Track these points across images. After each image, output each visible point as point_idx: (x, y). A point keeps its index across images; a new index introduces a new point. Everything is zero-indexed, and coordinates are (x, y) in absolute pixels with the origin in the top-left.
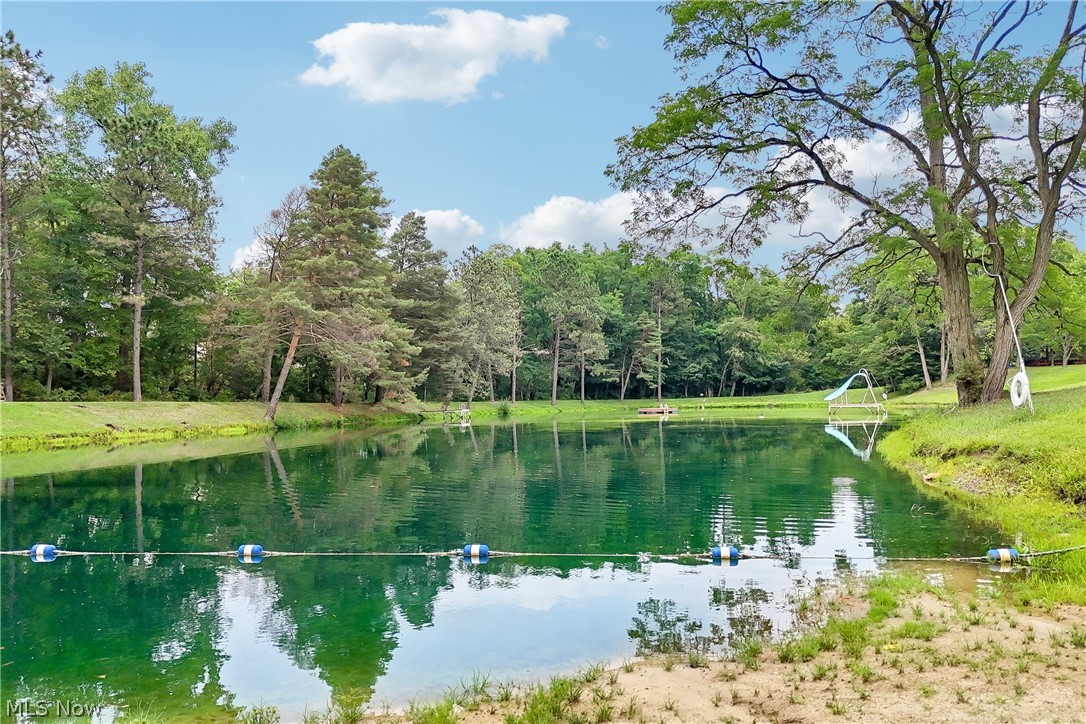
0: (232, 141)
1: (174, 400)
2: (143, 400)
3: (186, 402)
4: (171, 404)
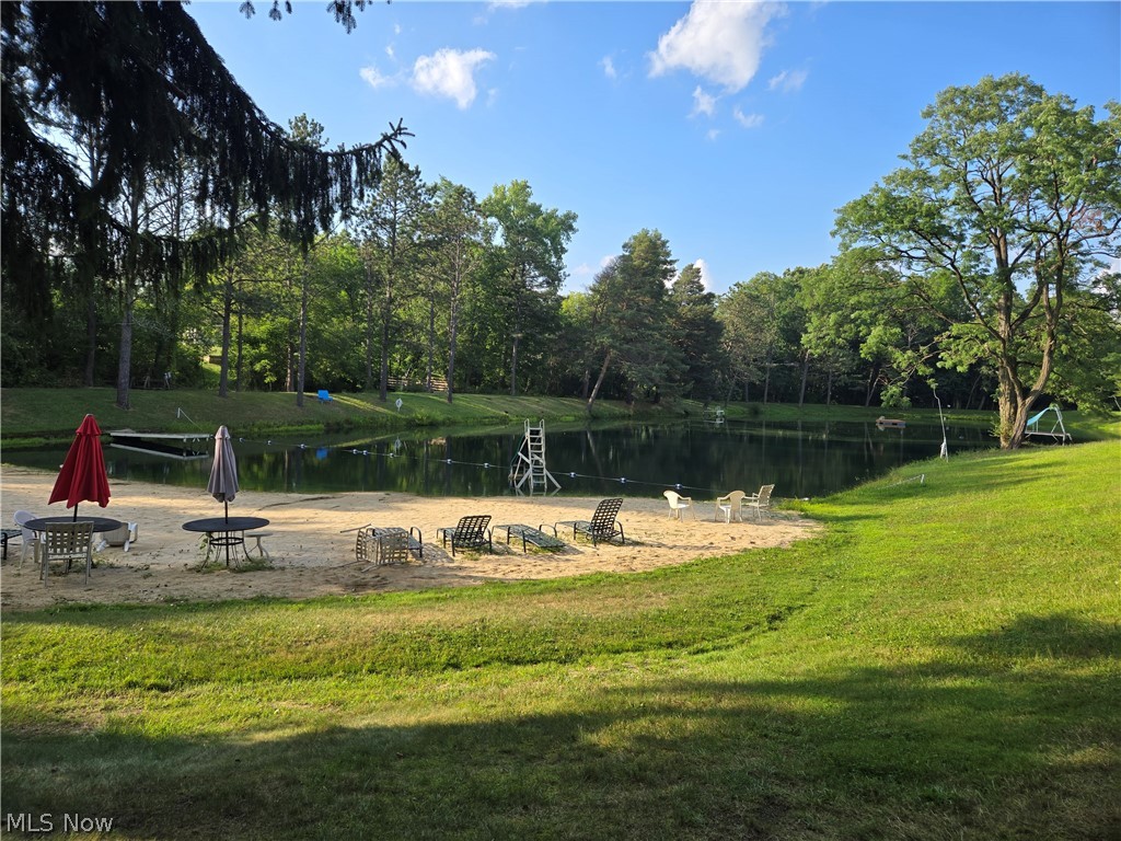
0: (575, 225)
1: (532, 395)
2: (516, 395)
3: (538, 396)
4: (532, 398)
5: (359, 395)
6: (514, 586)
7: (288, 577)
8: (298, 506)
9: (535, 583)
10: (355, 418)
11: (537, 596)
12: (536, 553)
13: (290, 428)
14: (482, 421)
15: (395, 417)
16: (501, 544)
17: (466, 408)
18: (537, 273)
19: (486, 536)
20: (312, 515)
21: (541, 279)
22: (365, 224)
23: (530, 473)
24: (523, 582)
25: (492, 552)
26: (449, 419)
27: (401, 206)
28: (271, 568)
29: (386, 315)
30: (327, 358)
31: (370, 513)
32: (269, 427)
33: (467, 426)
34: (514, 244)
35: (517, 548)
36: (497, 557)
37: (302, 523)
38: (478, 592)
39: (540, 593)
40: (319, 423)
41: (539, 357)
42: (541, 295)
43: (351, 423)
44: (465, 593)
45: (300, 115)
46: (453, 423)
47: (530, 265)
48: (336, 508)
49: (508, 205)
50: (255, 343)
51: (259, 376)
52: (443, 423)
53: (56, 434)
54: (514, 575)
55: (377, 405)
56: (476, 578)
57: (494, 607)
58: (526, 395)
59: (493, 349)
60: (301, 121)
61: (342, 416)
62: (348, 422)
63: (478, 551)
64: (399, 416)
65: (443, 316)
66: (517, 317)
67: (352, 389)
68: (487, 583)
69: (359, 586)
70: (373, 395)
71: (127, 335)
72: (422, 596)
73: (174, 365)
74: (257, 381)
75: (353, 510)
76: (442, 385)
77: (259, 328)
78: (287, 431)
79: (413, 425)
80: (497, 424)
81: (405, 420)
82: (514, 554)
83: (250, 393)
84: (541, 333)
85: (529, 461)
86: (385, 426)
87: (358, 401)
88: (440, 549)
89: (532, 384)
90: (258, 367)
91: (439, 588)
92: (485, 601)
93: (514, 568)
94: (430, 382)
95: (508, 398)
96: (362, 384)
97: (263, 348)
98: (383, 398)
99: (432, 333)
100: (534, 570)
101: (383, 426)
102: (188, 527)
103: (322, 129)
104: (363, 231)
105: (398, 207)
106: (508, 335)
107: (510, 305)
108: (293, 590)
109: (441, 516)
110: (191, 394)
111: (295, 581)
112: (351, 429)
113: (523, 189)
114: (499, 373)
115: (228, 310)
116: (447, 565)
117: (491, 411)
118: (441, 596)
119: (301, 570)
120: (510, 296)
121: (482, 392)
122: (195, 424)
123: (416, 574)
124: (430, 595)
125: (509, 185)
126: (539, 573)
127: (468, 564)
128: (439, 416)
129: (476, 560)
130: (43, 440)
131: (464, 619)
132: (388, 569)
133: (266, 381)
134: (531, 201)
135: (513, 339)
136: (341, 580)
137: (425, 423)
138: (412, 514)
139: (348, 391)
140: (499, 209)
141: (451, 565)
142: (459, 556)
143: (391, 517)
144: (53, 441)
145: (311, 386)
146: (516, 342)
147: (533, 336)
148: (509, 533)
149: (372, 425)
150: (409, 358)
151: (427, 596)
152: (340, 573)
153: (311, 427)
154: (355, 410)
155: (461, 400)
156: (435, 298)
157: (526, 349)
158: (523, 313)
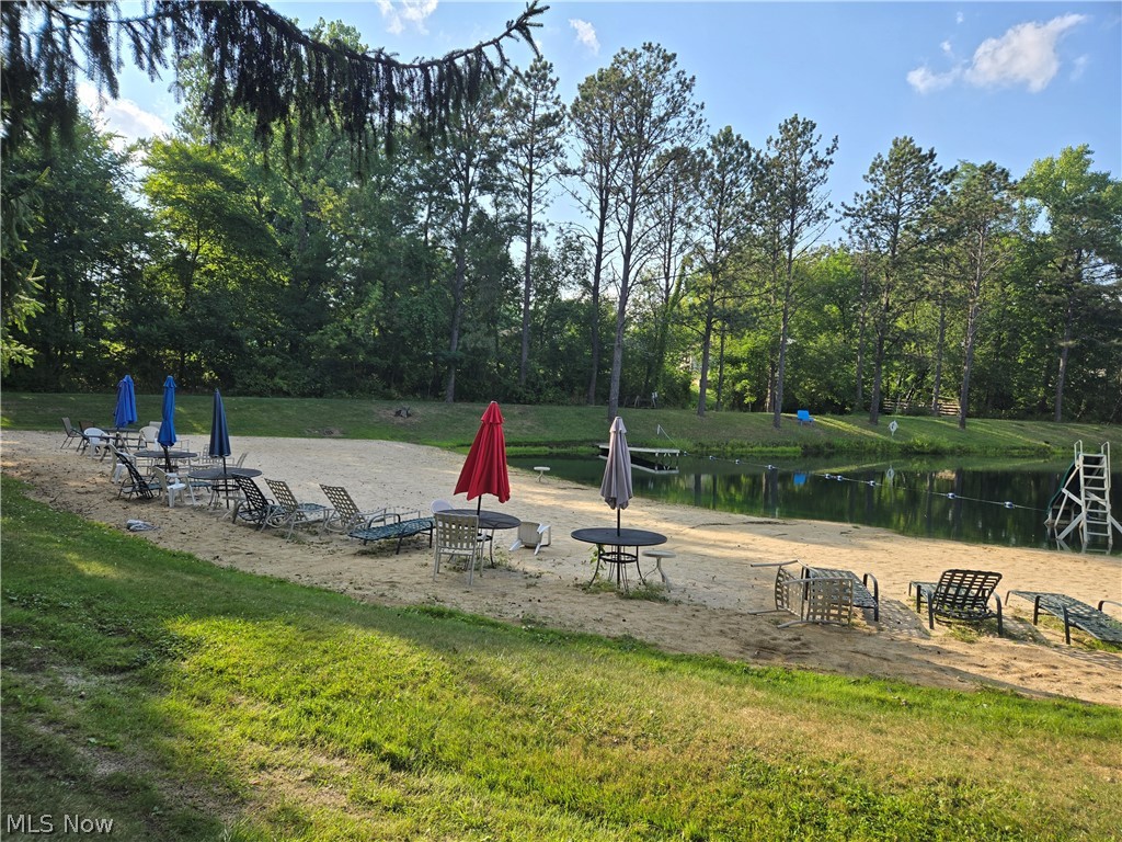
1: (1089, 422)
2: (1062, 421)
3: (1098, 423)
4: (1089, 426)
5: (846, 417)
6: (1039, 707)
7: (678, 615)
8: (738, 529)
9: (1088, 711)
10: (838, 441)
11: (1091, 744)
12: (1092, 648)
13: (764, 449)
14: (1008, 453)
15: (888, 443)
16: (1021, 621)
17: (985, 435)
18: (1101, 260)
19: (992, 604)
20: (747, 541)
21: (1107, 268)
22: (861, 225)
23: (1082, 519)
24: (1061, 704)
25: (1002, 632)
26: (960, 448)
27: (908, 198)
28: (664, 600)
29: (883, 326)
30: (812, 378)
31: (821, 547)
32: (743, 446)
33: (985, 456)
34: (1064, 226)
35: (1052, 632)
36: (1011, 644)
37: (732, 548)
38: (964, 705)
39: (1100, 737)
40: (796, 445)
41: (1102, 373)
42: (1106, 289)
43: (833, 447)
44: (937, 703)
45: (790, 117)
46: (966, 453)
47: (1089, 251)
48: (782, 536)
49: (1059, 178)
50: (735, 362)
51: (740, 396)
52: (952, 452)
53: (558, 444)
54: (1042, 685)
55: (866, 428)
56: (964, 676)
57: (990, 752)
58: (1079, 421)
59: (1029, 363)
60: (792, 123)
61: (823, 439)
62: (829, 445)
63: (977, 626)
64: (893, 441)
65: (959, 327)
66: (1066, 321)
67: (839, 411)
68: (985, 690)
69: (765, 650)
70: (862, 417)
71: (618, 356)
72: (854, 690)
73: (660, 386)
74: (737, 402)
75: (802, 541)
76: (954, 406)
77: (740, 347)
78: (760, 452)
79: (909, 452)
80: (1032, 457)
81: (900, 446)
82: (1046, 643)
83: (729, 413)
84: (1105, 340)
85: (1081, 502)
86: (875, 452)
87: (843, 424)
88: (911, 614)
89: (1089, 406)
90: (738, 387)
91: (891, 682)
92: (975, 728)
93: (1042, 671)
94: (936, 404)
95: (1050, 425)
96: (851, 406)
97: (744, 368)
98: (874, 421)
99: (942, 346)
100: (1087, 682)
101: (872, 452)
102: (577, 535)
103: (814, 126)
104: (857, 231)
105: (903, 199)
106: (1052, 344)
107: (1056, 305)
108: (673, 636)
109: (923, 563)
110: (673, 413)
111: (681, 623)
112: (833, 454)
113: (1079, 158)
114: (1036, 394)
115: (709, 328)
116: (916, 641)
117: (1023, 440)
118: (891, 697)
119: (698, 608)
120: (1057, 293)
121: (1012, 417)
122: (672, 441)
123: (860, 647)
124: (871, 691)
125: (1058, 156)
126: (1097, 689)
127: (955, 646)
128: (945, 443)
129: (971, 642)
130: (547, 449)
131: (917, 768)
132: (818, 629)
133: (746, 402)
134: (1091, 170)
135: (1060, 349)
136: (741, 634)
137: (925, 451)
138: (880, 556)
139: (833, 412)
140: (1045, 186)
141: (924, 643)
142: (940, 631)
143: (849, 556)
144: (555, 450)
145: (791, 406)
146: (1065, 353)
147: (1091, 344)
148: (1037, 607)
149: (858, 451)
150: (912, 376)
151: (864, 691)
152: (746, 624)
153: (788, 449)
154: (839, 432)
155: (978, 426)
156: (945, 300)
157: (1081, 361)
158: (1075, 314)
